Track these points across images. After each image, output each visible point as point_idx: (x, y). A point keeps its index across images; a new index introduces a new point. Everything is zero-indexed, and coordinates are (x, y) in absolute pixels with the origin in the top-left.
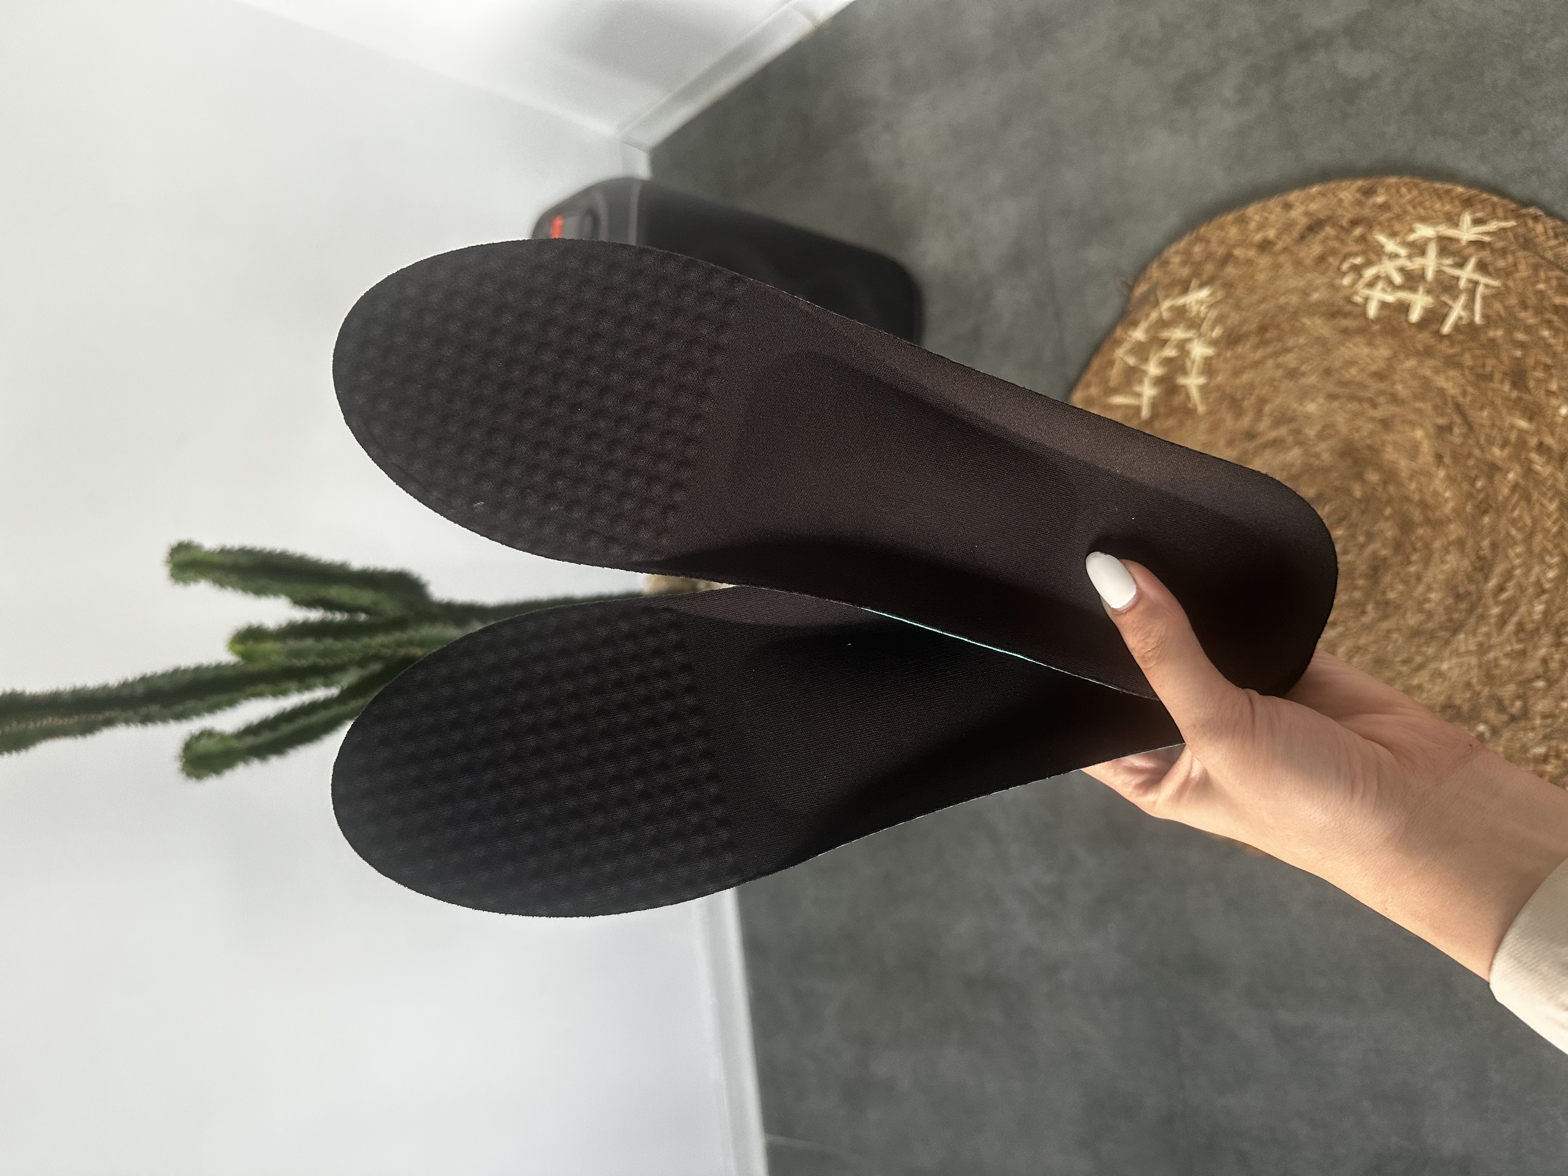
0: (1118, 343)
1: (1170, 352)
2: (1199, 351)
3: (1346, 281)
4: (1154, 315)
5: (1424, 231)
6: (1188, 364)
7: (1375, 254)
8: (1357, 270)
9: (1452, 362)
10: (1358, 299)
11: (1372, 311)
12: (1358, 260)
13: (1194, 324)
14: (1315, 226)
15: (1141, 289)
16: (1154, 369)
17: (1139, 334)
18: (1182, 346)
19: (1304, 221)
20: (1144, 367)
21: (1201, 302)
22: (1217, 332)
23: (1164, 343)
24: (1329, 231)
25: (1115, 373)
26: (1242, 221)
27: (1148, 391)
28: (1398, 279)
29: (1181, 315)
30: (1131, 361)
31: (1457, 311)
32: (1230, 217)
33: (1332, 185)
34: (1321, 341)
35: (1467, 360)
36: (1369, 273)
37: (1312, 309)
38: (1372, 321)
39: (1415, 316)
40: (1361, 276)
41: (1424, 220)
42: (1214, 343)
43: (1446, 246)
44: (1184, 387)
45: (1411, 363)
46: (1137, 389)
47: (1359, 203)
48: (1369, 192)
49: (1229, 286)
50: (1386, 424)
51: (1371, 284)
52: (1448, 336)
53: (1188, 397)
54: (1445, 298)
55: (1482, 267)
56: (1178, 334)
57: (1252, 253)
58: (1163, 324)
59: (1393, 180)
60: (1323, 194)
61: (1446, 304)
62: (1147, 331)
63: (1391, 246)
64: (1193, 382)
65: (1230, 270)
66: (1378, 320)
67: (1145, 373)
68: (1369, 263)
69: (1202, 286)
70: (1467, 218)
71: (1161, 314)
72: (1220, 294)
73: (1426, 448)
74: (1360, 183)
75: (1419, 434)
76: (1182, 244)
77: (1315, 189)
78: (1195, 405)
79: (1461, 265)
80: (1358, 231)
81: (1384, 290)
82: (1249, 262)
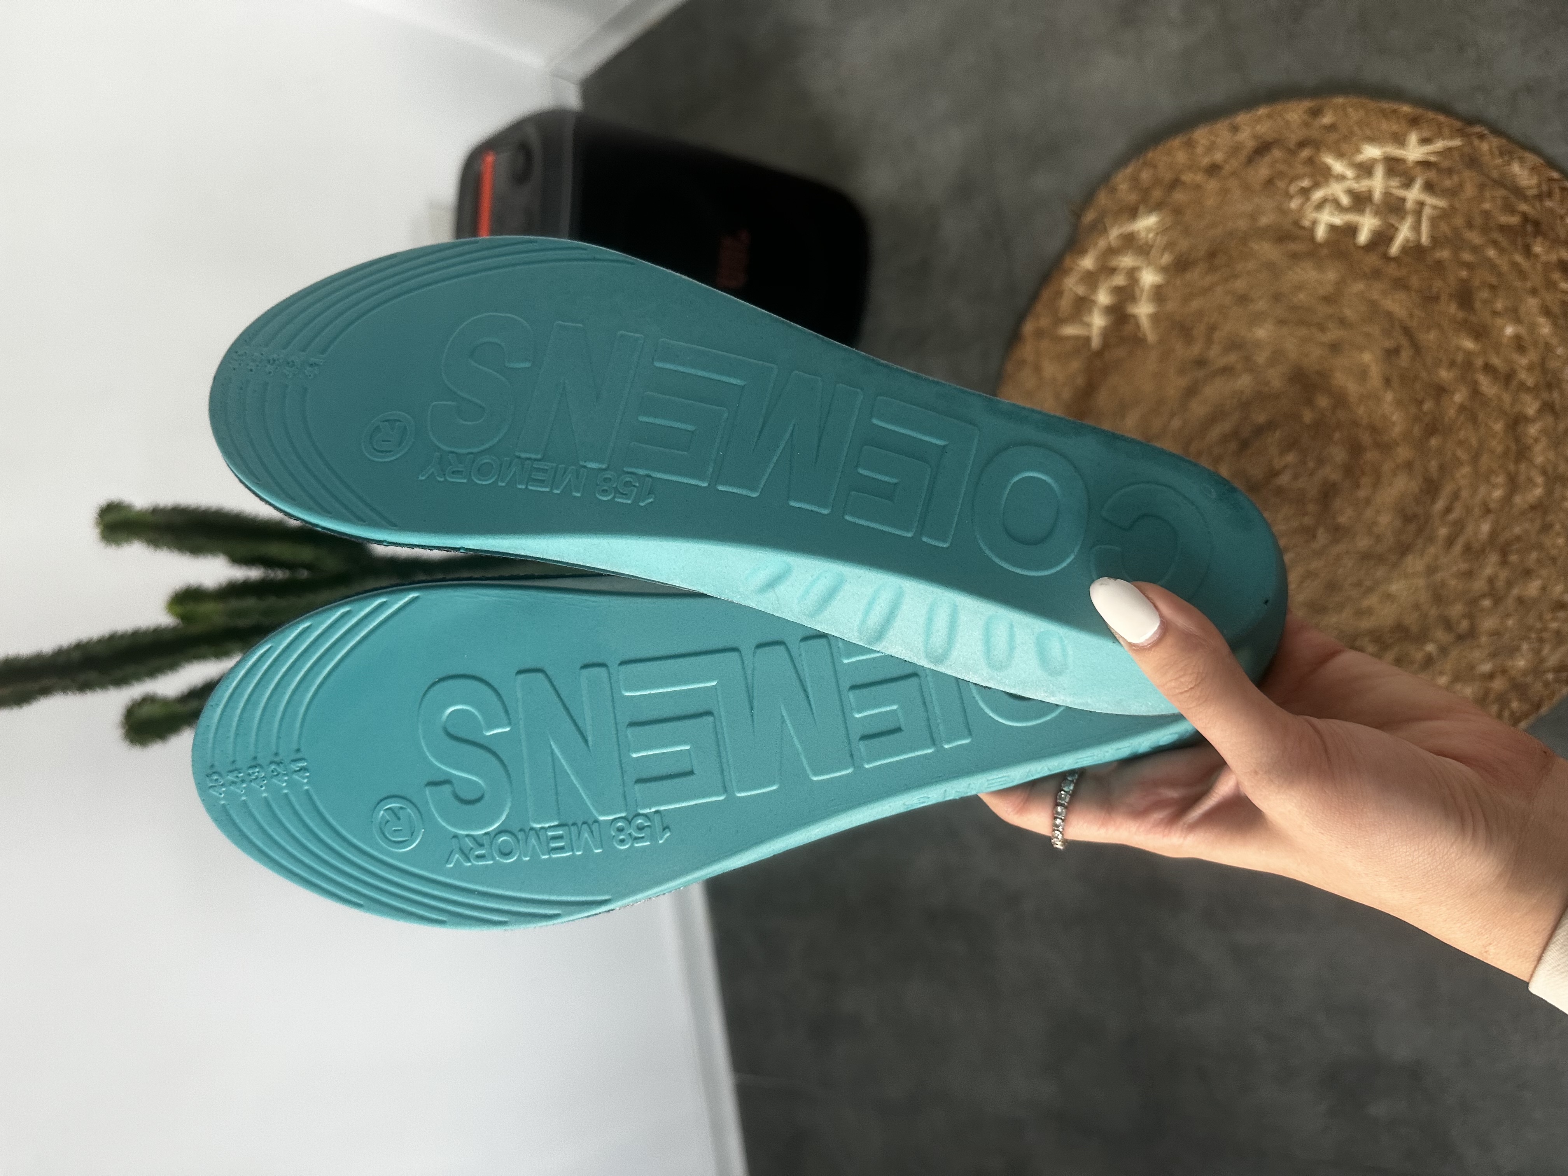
0: (1066, 272)
1: (1119, 280)
2: (1149, 278)
3: (1294, 204)
4: (1102, 244)
5: (1372, 152)
6: (1137, 292)
7: (1324, 175)
8: (1305, 192)
9: (1400, 284)
10: (1306, 223)
11: (1321, 233)
12: (1306, 183)
13: (1143, 250)
14: (1262, 148)
15: (1090, 216)
16: (1103, 298)
17: (1088, 262)
18: (1132, 274)
19: (1251, 144)
20: (1093, 297)
21: (1149, 230)
22: (1166, 259)
23: (1113, 271)
24: (1277, 153)
25: (1065, 304)
26: (1190, 145)
27: (1098, 321)
28: (1345, 200)
29: (1130, 242)
30: (1081, 290)
31: (1404, 233)
32: (1176, 142)
33: (1279, 107)
34: (1271, 267)
35: (1415, 281)
36: (1318, 195)
37: (1261, 233)
38: (1320, 244)
39: (1363, 237)
40: (1308, 199)
41: (1372, 140)
42: (1164, 270)
43: (1393, 166)
44: (1134, 317)
45: (1359, 286)
46: (1086, 319)
47: (1306, 125)
48: (1316, 113)
49: (1177, 211)
50: (1335, 348)
51: (1320, 206)
52: (1396, 259)
53: (1138, 325)
54: (1393, 220)
55: (1429, 187)
56: (1127, 261)
57: (1199, 178)
58: (1112, 251)
59: (1340, 100)
60: (1269, 116)
61: (1393, 226)
62: (1097, 259)
63: (1338, 166)
64: (1143, 310)
65: (1179, 196)
66: (1327, 243)
67: (1093, 302)
68: (1316, 185)
69: (1150, 211)
70: (1413, 138)
71: (1109, 243)
72: (1169, 221)
73: (1375, 372)
74: (1307, 104)
75: (1367, 357)
76: (1129, 170)
77: (1262, 111)
78: (1144, 335)
79: (1408, 184)
80: (1305, 153)
81: (1332, 214)
82: (1198, 187)
